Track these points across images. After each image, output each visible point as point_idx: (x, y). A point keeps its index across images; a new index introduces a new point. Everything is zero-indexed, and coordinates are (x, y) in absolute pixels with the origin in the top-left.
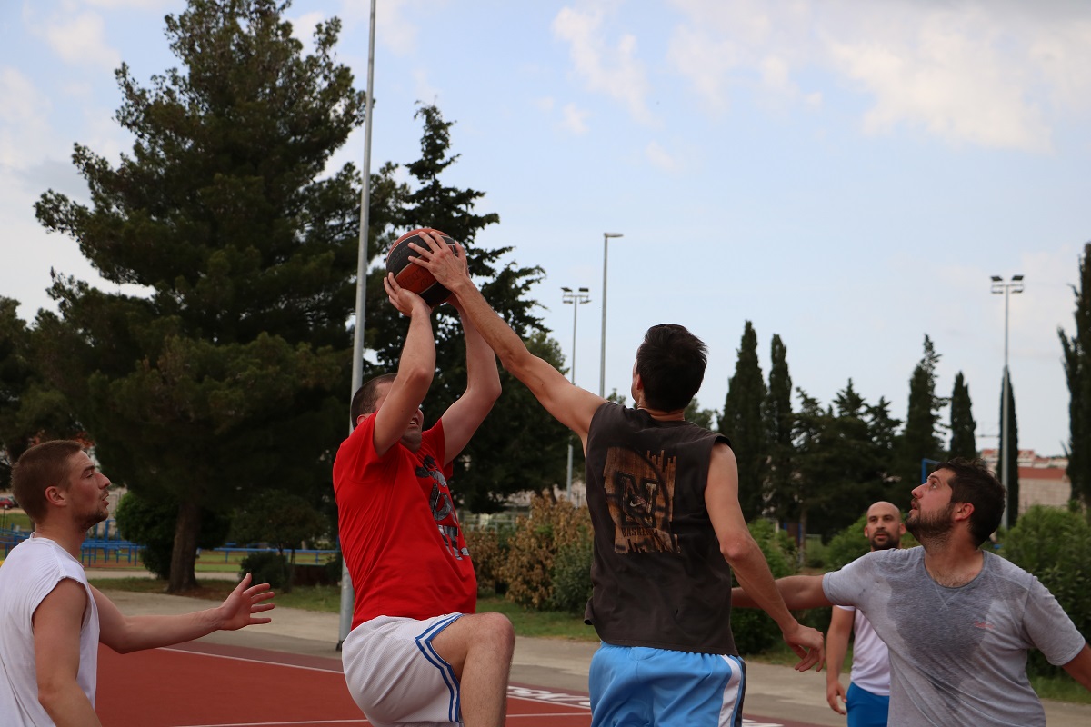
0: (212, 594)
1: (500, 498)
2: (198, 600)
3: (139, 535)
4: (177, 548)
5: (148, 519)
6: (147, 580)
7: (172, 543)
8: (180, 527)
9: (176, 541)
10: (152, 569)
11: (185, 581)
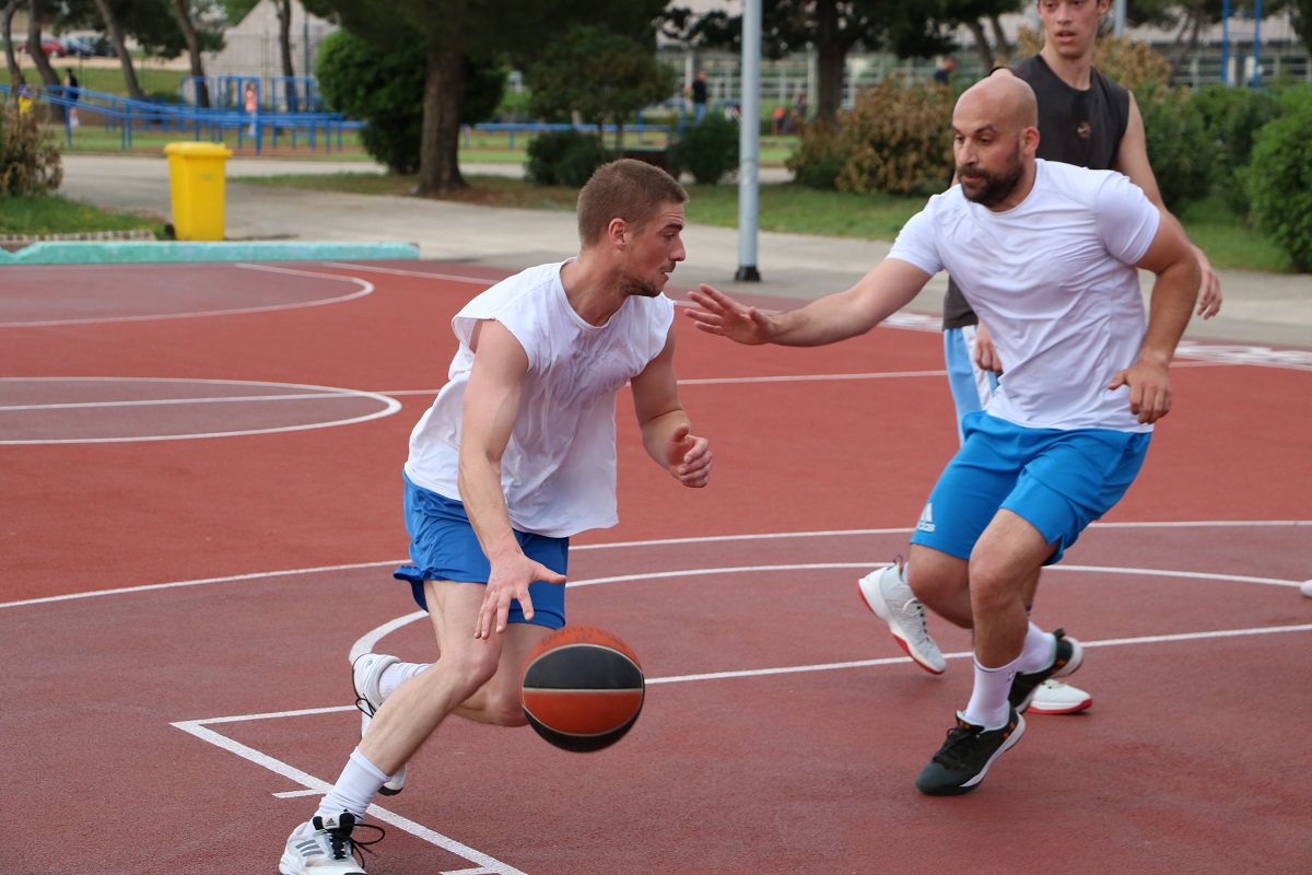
0: (490, 197)
1: (944, 29)
2: (471, 207)
3: (358, 103)
4: (429, 125)
5: (369, 76)
6: (372, 177)
7: (420, 116)
8: (432, 90)
9: (427, 114)
10: (380, 159)
11: (446, 175)
